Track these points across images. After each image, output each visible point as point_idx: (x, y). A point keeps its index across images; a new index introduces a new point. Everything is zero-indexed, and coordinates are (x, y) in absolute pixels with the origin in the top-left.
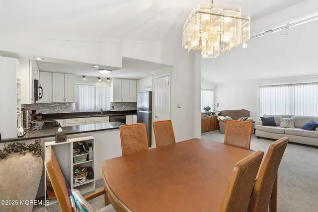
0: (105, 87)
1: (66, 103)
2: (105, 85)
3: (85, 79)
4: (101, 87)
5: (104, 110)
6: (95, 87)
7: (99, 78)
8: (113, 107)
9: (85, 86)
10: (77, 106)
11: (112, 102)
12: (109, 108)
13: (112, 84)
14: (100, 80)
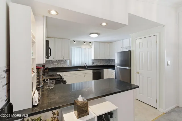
0: (88, 49)
1: (64, 60)
2: (88, 47)
3: (75, 43)
4: (86, 49)
5: (87, 65)
6: (82, 49)
7: (84, 42)
8: (93, 63)
9: (76, 48)
10: (70, 62)
11: (93, 59)
12: (90, 64)
13: (93, 47)
14: (85, 44)
